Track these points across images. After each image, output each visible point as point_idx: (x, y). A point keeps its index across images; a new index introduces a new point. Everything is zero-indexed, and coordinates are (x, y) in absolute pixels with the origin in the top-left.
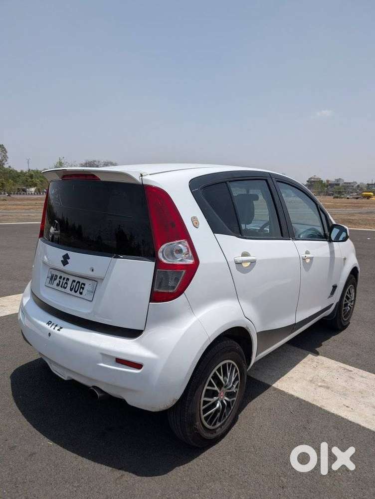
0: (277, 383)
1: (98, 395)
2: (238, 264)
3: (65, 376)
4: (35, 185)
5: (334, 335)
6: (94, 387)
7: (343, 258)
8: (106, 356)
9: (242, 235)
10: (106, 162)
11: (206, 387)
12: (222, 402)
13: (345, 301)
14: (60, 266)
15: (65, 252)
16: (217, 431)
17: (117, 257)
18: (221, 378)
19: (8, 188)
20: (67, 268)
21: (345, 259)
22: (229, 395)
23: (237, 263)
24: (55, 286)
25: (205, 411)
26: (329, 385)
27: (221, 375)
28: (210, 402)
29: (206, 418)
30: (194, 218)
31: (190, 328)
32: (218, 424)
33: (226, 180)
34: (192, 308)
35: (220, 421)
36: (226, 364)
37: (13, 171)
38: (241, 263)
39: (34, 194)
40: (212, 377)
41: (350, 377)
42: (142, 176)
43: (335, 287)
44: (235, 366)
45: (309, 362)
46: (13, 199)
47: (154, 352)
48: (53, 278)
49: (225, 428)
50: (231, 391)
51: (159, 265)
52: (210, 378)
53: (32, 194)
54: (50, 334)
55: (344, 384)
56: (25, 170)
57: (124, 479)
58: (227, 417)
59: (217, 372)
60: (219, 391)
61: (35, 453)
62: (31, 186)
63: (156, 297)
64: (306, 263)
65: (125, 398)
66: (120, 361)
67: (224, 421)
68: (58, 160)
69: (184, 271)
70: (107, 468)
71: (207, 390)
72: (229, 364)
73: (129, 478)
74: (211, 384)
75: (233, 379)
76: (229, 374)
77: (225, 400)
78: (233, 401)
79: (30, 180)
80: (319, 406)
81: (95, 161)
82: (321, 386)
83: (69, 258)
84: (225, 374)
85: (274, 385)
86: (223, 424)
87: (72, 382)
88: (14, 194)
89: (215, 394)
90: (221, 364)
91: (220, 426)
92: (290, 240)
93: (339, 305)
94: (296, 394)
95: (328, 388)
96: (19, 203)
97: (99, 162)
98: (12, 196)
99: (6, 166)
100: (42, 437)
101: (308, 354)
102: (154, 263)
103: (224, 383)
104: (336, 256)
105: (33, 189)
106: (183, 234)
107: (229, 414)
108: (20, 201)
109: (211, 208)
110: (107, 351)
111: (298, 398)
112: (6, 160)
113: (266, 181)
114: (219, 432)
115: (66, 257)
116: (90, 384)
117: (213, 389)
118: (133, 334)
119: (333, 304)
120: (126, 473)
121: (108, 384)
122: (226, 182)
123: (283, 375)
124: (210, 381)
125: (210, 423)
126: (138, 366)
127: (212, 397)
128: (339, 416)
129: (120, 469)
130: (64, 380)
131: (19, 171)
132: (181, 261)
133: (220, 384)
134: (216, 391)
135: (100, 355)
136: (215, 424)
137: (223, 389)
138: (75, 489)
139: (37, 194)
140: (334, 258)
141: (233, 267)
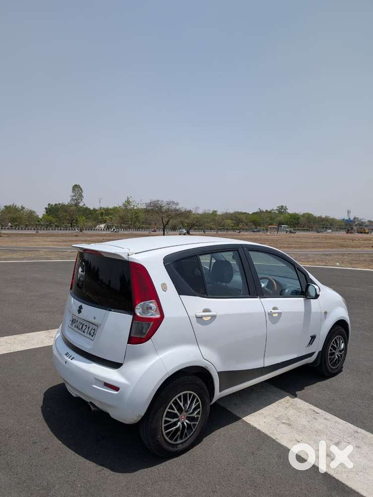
0: (247, 417)
1: (92, 409)
2: (199, 318)
3: (74, 394)
4: (105, 222)
5: (320, 381)
6: (91, 403)
7: (324, 312)
8: (98, 380)
9: (207, 295)
10: (168, 202)
11: (167, 410)
12: (183, 423)
13: (331, 350)
14: (76, 313)
15: (80, 304)
16: (178, 446)
17: (110, 310)
18: (182, 404)
19: (81, 224)
20: (80, 315)
21: (326, 313)
22: (190, 419)
23: (197, 317)
24: (73, 327)
25: (166, 428)
26: (291, 423)
27: (181, 402)
28: (170, 421)
29: (168, 434)
30: (164, 284)
31: (154, 364)
32: (179, 442)
33: (196, 254)
34: (157, 349)
35: (181, 438)
36: (187, 393)
37: (87, 208)
38: (202, 318)
39: (104, 230)
40: (173, 403)
41: (315, 418)
42: (129, 255)
43: (313, 338)
44: (196, 397)
45: (284, 403)
46: (84, 235)
47: (128, 379)
48: (73, 321)
49: (186, 445)
50: (191, 415)
51: (135, 318)
52: (171, 403)
53: (101, 230)
54: (66, 362)
55: (305, 423)
56: (97, 207)
57: (103, 471)
58: (188, 437)
59: (177, 399)
60: (178, 414)
61: (48, 448)
62: (101, 223)
63: (132, 340)
64: (273, 317)
65: (109, 412)
66: (107, 385)
67: (185, 439)
68: (127, 199)
69: (152, 323)
70: (94, 463)
71: (168, 412)
72: (190, 395)
73: (106, 472)
74: (171, 408)
75: (193, 406)
76: (189, 402)
77: (186, 423)
78: (194, 425)
79: (100, 217)
80: (274, 438)
81: (159, 201)
82: (284, 423)
83: (82, 308)
84: (185, 402)
85: (244, 419)
86: (184, 442)
87: (79, 398)
88: (86, 230)
89: (175, 416)
90: (182, 394)
91: (182, 443)
92: (257, 298)
93: (322, 353)
94: (258, 427)
95: (289, 425)
96: (89, 239)
97: (162, 201)
98: (84, 231)
99: (81, 204)
100: (56, 438)
101: (287, 396)
102: (132, 316)
103: (183, 408)
104: (313, 310)
105: (102, 226)
106: (154, 296)
107: (191, 435)
108: (89, 237)
109: (179, 276)
110: (98, 376)
111: (259, 430)
112: (82, 200)
113: (238, 251)
114: (180, 447)
115: (81, 307)
116: (88, 400)
117: (174, 412)
118: (116, 365)
119: (315, 352)
120: (105, 468)
121: (100, 402)
122: (196, 256)
123: (255, 411)
124: (171, 406)
125: (171, 438)
126: (117, 389)
127: (173, 418)
128: (287, 448)
129: (101, 465)
130: (73, 396)
131: (92, 209)
132: (150, 315)
133: (180, 409)
134: (176, 414)
135: (94, 380)
136: (176, 440)
137: (184, 413)
138: (69, 474)
139: (106, 230)
140: (311, 312)
141: (194, 320)
